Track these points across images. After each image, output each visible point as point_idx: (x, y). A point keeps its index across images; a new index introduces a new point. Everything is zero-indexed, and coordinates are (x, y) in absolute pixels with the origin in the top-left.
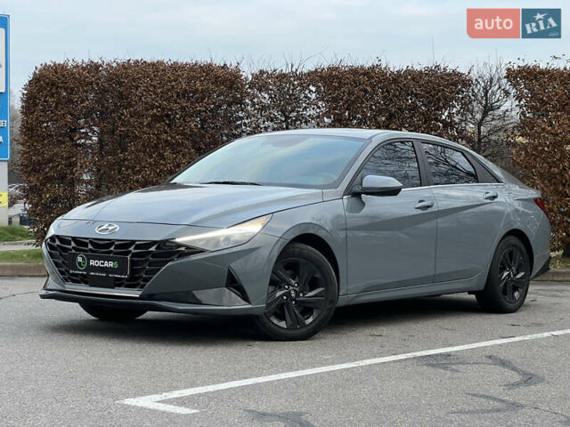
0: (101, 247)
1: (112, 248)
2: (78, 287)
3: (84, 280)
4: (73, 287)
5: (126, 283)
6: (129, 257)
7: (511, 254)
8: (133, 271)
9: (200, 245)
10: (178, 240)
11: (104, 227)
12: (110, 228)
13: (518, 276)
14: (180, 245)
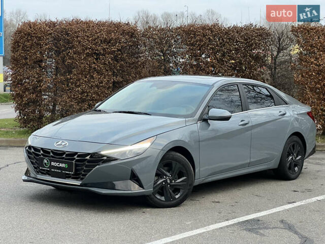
0: (58, 155)
1: (64, 156)
2: (44, 177)
3: (48, 173)
4: (42, 176)
5: (72, 176)
6: (74, 162)
7: (293, 146)
8: (76, 170)
9: (115, 156)
10: (103, 153)
11: (59, 143)
12: (63, 144)
13: (298, 159)
14: (103, 156)
